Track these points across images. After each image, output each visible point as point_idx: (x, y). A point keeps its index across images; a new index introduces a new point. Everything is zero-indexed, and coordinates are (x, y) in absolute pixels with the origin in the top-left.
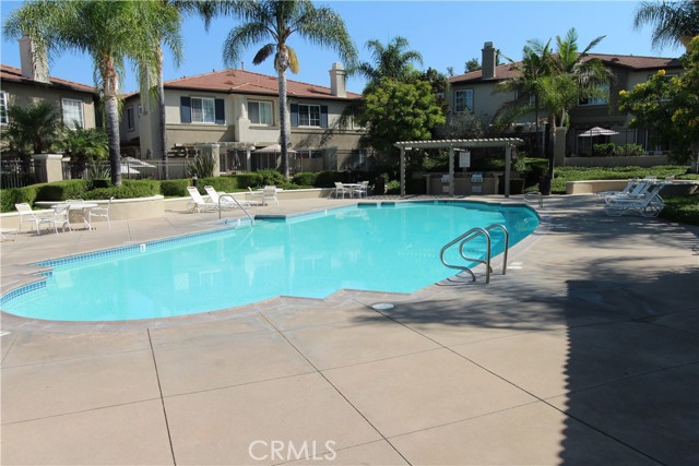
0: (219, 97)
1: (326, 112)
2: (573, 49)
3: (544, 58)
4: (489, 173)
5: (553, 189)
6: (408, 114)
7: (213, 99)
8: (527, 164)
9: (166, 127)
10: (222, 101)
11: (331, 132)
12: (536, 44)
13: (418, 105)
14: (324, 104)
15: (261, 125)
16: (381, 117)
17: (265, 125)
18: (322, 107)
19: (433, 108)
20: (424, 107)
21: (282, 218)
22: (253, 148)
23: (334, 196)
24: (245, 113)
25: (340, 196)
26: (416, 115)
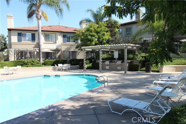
0: (33, 32)
7: (31, 34)
9: (12, 43)
10: (35, 34)
15: (50, 42)
17: (52, 42)
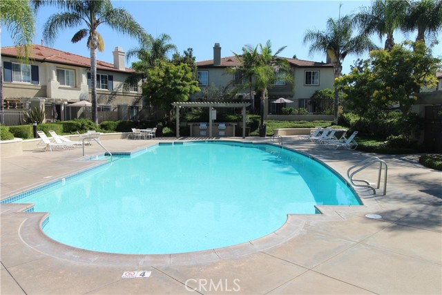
0: (35, 64)
1: (112, 80)
2: (269, 52)
3: (254, 56)
4: (228, 123)
5: (267, 133)
6: (179, 85)
7: (30, 65)
8: (250, 118)
10: (37, 67)
11: (115, 94)
12: (249, 47)
13: (184, 79)
14: (111, 74)
15: (66, 86)
16: (160, 85)
17: (69, 87)
18: (109, 76)
19: (193, 82)
20: (188, 80)
21: (128, 154)
22: (66, 103)
23: (131, 138)
24: (55, 77)
25: (137, 138)
26: (184, 85)
